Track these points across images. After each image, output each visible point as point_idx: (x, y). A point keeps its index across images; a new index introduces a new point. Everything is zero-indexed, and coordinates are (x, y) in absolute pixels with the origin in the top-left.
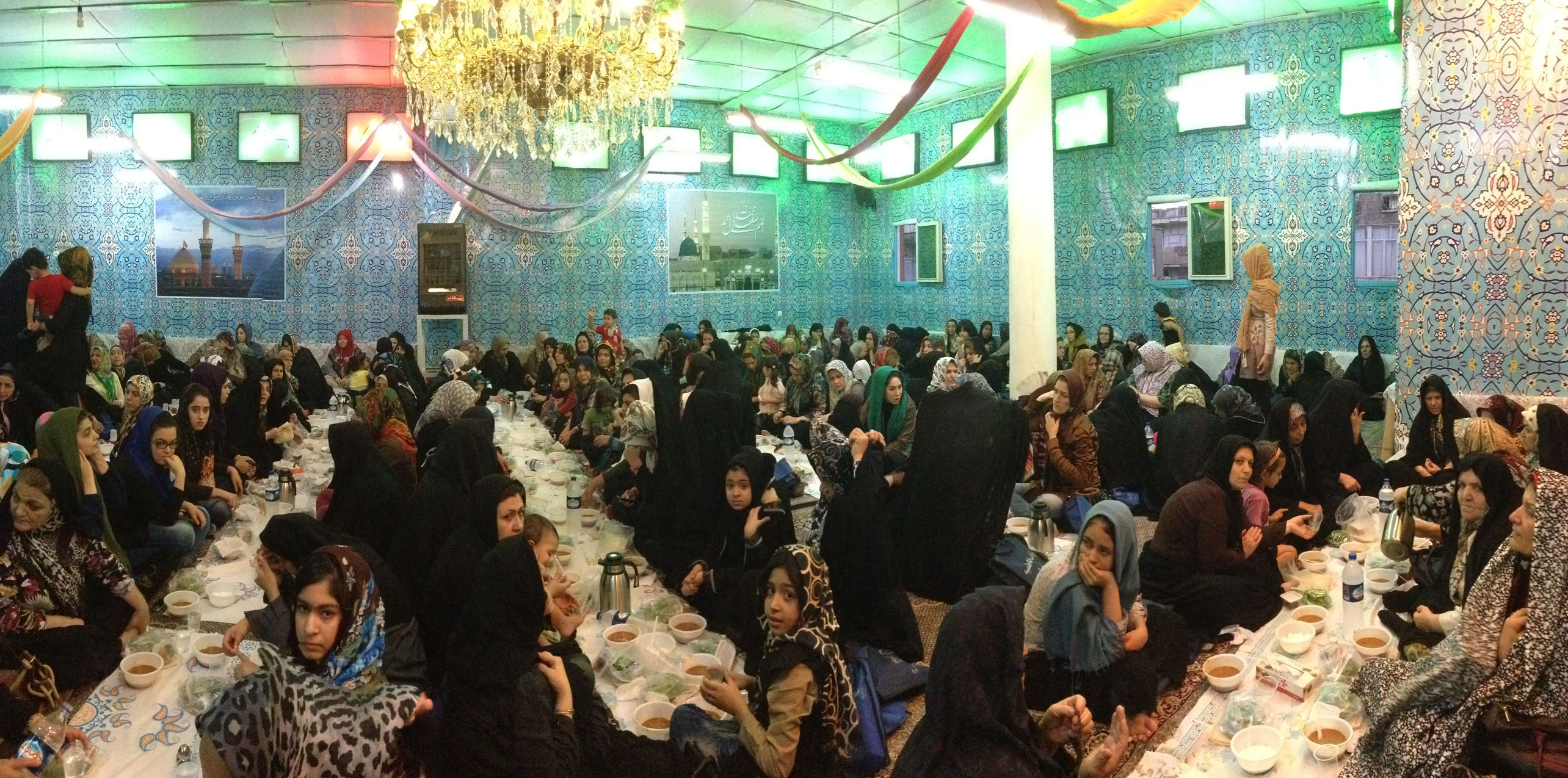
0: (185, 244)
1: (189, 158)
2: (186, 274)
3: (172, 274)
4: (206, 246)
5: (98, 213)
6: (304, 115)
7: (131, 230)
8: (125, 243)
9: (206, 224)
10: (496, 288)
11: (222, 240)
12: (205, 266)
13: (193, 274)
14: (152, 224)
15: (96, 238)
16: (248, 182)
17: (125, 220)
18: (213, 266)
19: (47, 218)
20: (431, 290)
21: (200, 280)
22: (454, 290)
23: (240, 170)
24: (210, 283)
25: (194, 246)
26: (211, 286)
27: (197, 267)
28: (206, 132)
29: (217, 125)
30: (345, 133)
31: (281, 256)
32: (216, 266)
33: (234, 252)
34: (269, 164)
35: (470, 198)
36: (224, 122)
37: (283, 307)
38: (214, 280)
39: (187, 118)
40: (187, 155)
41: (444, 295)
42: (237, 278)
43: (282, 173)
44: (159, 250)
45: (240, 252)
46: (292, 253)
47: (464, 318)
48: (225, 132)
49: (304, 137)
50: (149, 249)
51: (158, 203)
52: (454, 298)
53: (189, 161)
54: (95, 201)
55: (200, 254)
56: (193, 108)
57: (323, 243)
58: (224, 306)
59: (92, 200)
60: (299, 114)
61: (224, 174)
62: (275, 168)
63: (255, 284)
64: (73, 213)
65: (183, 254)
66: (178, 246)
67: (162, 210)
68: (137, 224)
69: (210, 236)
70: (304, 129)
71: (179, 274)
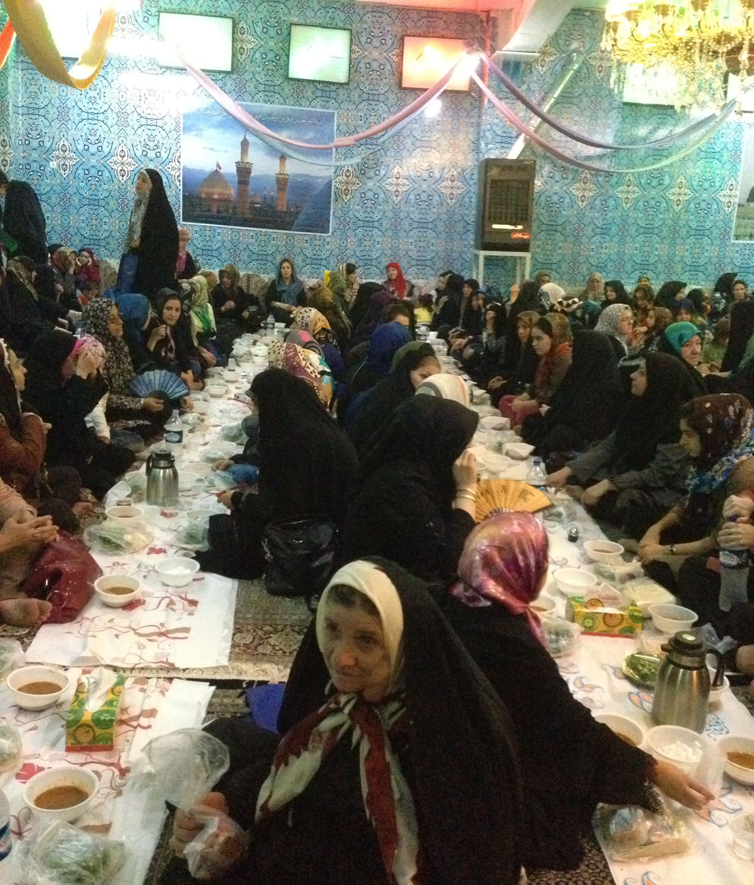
0: (218, 166)
1: (229, 69)
2: (220, 200)
3: (200, 199)
4: (244, 171)
5: (109, 123)
6: (355, 33)
7: (152, 145)
8: (142, 159)
9: (245, 145)
10: (552, 228)
11: (263, 165)
12: (242, 193)
13: (228, 201)
14: (177, 140)
15: (106, 150)
16: (298, 103)
17: (143, 134)
18: (251, 193)
19: (42, 122)
20: (495, 226)
21: (235, 208)
22: (520, 227)
23: (288, 90)
24: (247, 211)
25: (230, 169)
26: (248, 215)
27: (232, 192)
28: (249, 42)
29: (263, 36)
30: (401, 55)
31: (329, 184)
32: (255, 195)
33: (278, 180)
34: (319, 82)
35: (536, 131)
36: (272, 32)
37: (329, 242)
38: (252, 209)
39: (228, 24)
40: (227, 67)
41: (509, 232)
42: (279, 208)
43: (333, 94)
44: (186, 170)
45: (285, 180)
46: (341, 182)
47: (527, 255)
48: (272, 44)
49: (353, 56)
50: (173, 169)
51: (186, 117)
52: (519, 235)
53: (227, 73)
54: (105, 107)
55: (236, 179)
56: (234, 13)
57: (371, 173)
58: (263, 238)
59: (101, 105)
60: (351, 30)
61: (269, 91)
62: (324, 88)
63: (301, 217)
64: (78, 119)
65: (216, 176)
66: (209, 167)
67: (190, 124)
68: (158, 138)
69: (249, 159)
70: (354, 47)
71: (210, 198)
